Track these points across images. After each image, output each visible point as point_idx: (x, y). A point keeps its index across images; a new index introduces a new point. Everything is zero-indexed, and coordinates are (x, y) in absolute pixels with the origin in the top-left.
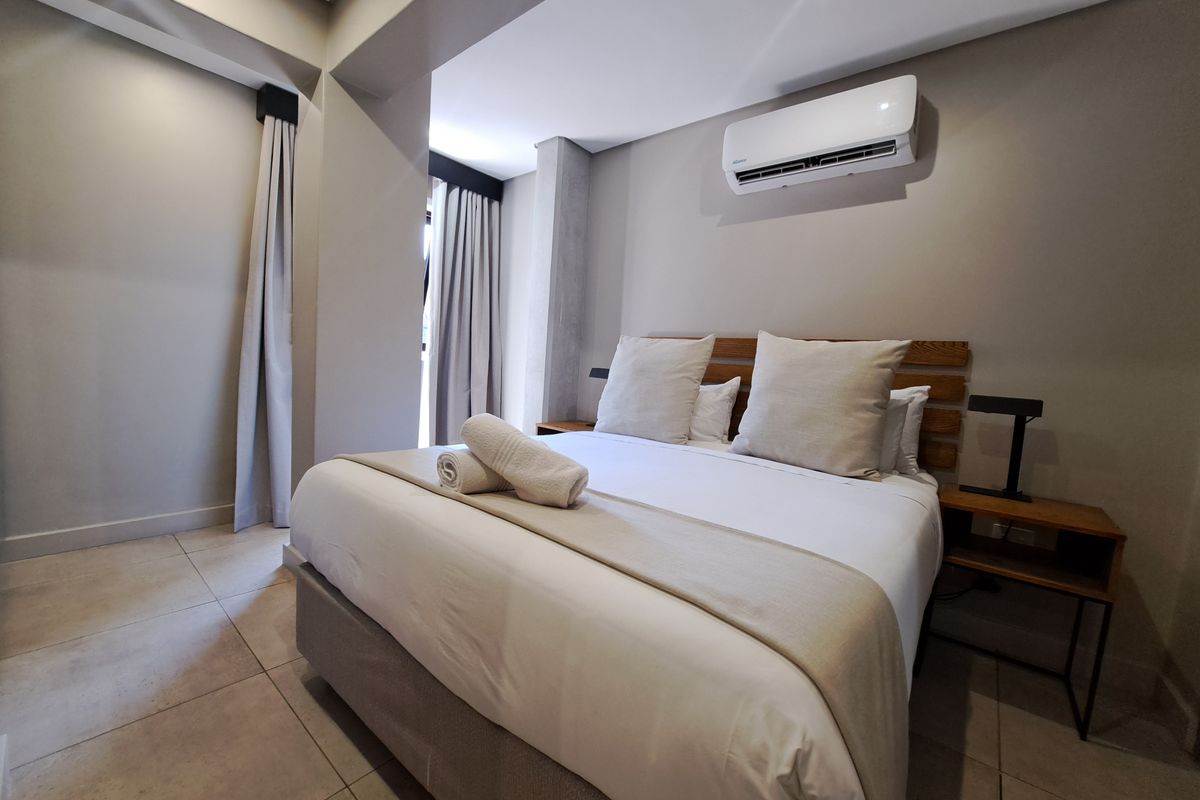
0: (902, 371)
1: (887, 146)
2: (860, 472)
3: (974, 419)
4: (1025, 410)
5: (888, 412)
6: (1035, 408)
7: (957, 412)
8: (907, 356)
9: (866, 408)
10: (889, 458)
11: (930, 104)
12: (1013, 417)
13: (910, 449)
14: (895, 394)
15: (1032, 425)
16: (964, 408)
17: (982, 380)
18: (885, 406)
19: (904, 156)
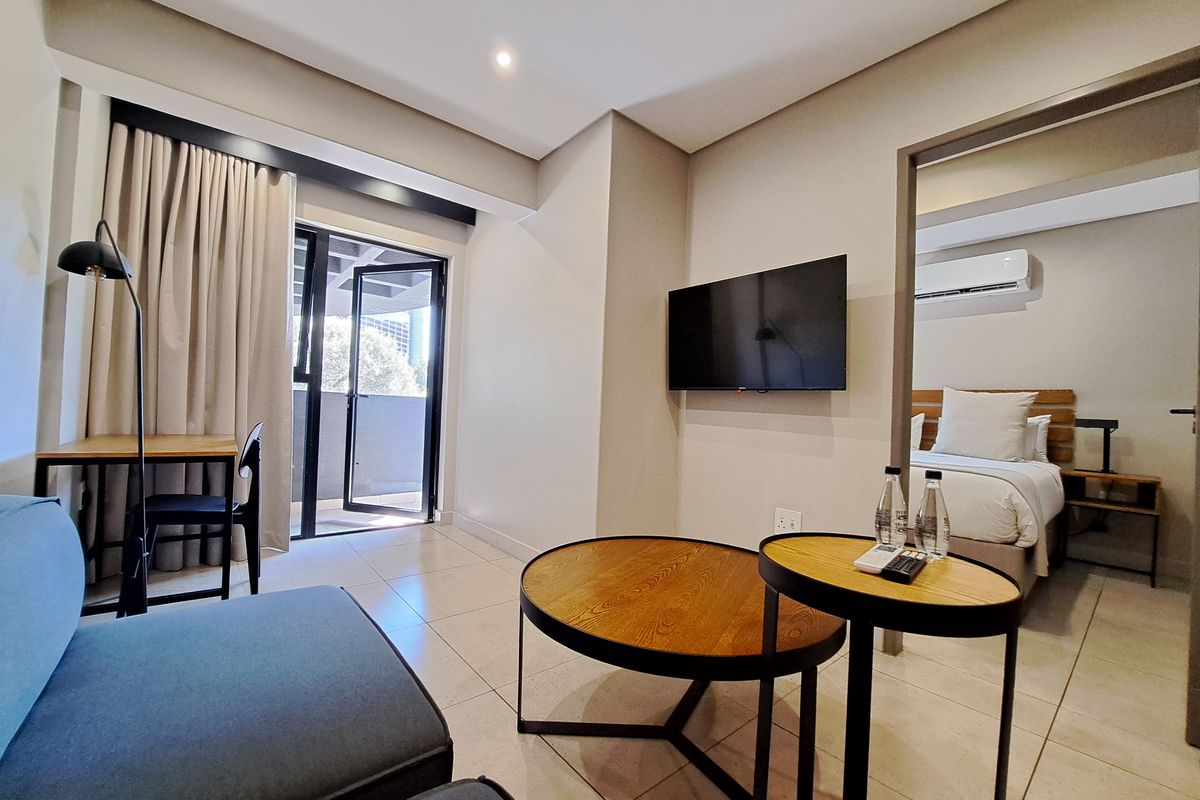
0: (1033, 407)
1: (1012, 284)
2: (1013, 459)
3: (1081, 433)
4: (1109, 426)
5: (1027, 430)
6: (1114, 424)
7: (1070, 429)
8: (1037, 399)
9: (1014, 427)
10: (1029, 453)
11: (1037, 260)
12: (1102, 430)
13: (1042, 449)
14: (1030, 420)
15: (1114, 434)
16: (1072, 427)
17: (1082, 411)
18: (1024, 426)
19: (1024, 288)
